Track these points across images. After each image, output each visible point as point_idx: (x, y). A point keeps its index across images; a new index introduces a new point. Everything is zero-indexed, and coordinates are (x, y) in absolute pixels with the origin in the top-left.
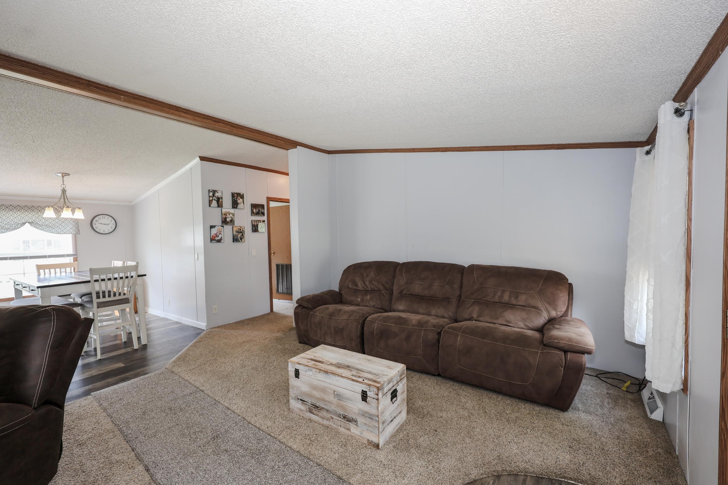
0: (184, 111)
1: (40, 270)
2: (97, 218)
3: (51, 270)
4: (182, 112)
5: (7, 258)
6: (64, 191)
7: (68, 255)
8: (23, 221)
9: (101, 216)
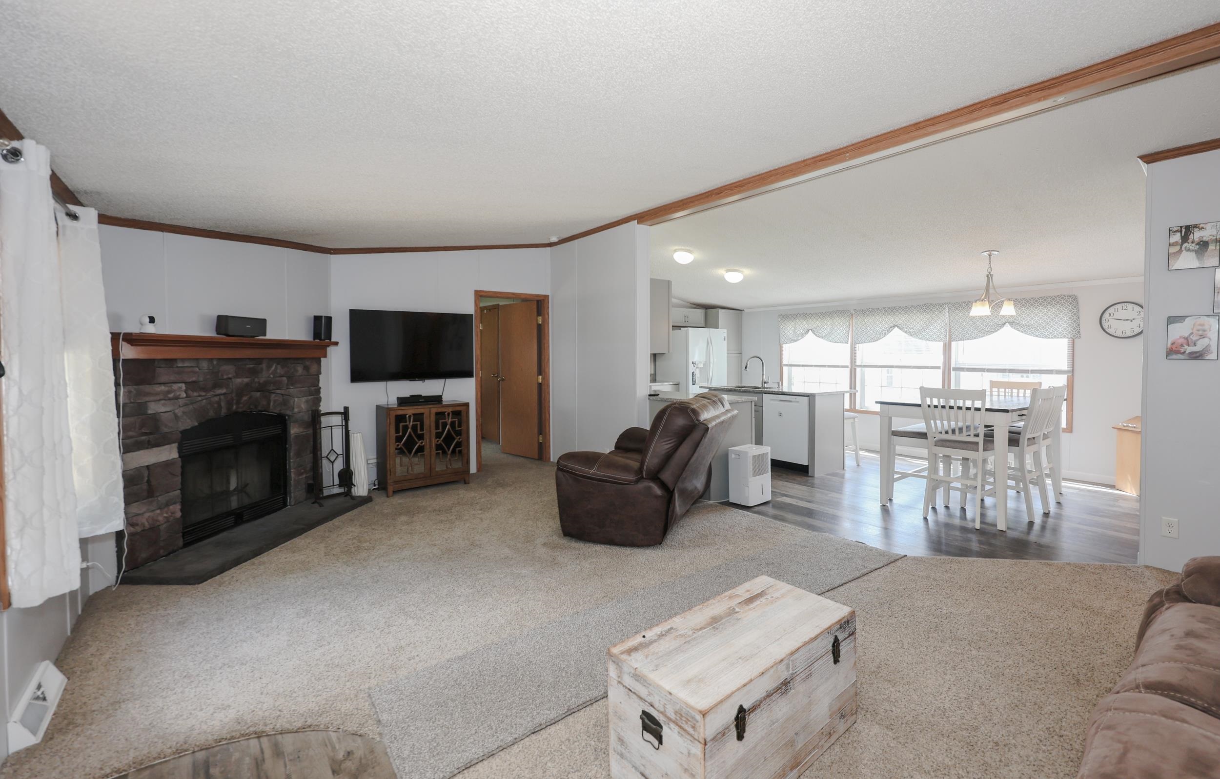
0: (928, 123)
2: (1111, 310)
3: (1014, 390)
4: (927, 126)
5: (985, 369)
6: (989, 276)
7: (1059, 372)
8: (1004, 321)
9: (1119, 306)
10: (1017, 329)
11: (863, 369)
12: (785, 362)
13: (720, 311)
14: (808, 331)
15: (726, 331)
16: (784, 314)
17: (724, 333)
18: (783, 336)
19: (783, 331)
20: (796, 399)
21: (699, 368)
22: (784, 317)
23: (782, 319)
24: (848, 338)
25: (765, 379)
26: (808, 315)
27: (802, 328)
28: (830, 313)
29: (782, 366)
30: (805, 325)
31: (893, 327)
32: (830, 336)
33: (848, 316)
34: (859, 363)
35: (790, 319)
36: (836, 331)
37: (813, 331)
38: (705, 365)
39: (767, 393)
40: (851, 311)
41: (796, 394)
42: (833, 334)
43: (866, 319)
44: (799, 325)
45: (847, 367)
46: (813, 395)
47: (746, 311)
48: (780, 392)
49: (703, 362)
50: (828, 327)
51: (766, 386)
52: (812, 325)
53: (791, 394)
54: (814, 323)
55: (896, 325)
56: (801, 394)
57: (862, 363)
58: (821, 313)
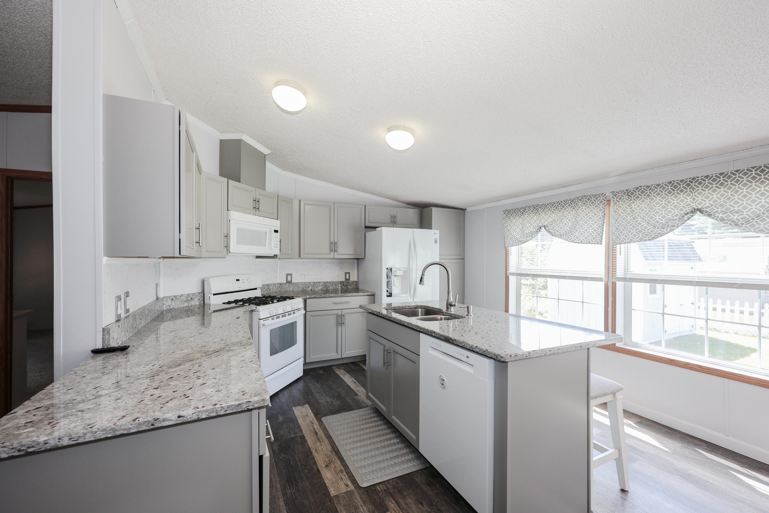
12: (512, 268)
13: (434, 209)
14: (540, 228)
15: (437, 232)
16: (508, 209)
17: (435, 234)
18: (508, 236)
19: (508, 230)
20: (468, 357)
21: (398, 276)
22: (509, 212)
23: (507, 216)
24: (602, 236)
25: (451, 300)
26: (540, 207)
27: (532, 225)
28: (573, 201)
29: (508, 275)
30: (535, 221)
31: (692, 212)
32: (572, 234)
33: (601, 202)
34: (620, 273)
35: (517, 214)
36: (581, 226)
37: (546, 228)
38: (407, 272)
39: (425, 333)
40: (607, 194)
41: (468, 347)
42: (577, 230)
43: (633, 205)
44: (528, 222)
45: (600, 279)
46: (502, 360)
47: (469, 209)
48: (443, 336)
49: (403, 269)
50: (570, 220)
51: (453, 310)
52: (546, 221)
53: (460, 345)
54: (547, 218)
55: (698, 210)
56: (477, 350)
57: (625, 274)
58: (559, 203)
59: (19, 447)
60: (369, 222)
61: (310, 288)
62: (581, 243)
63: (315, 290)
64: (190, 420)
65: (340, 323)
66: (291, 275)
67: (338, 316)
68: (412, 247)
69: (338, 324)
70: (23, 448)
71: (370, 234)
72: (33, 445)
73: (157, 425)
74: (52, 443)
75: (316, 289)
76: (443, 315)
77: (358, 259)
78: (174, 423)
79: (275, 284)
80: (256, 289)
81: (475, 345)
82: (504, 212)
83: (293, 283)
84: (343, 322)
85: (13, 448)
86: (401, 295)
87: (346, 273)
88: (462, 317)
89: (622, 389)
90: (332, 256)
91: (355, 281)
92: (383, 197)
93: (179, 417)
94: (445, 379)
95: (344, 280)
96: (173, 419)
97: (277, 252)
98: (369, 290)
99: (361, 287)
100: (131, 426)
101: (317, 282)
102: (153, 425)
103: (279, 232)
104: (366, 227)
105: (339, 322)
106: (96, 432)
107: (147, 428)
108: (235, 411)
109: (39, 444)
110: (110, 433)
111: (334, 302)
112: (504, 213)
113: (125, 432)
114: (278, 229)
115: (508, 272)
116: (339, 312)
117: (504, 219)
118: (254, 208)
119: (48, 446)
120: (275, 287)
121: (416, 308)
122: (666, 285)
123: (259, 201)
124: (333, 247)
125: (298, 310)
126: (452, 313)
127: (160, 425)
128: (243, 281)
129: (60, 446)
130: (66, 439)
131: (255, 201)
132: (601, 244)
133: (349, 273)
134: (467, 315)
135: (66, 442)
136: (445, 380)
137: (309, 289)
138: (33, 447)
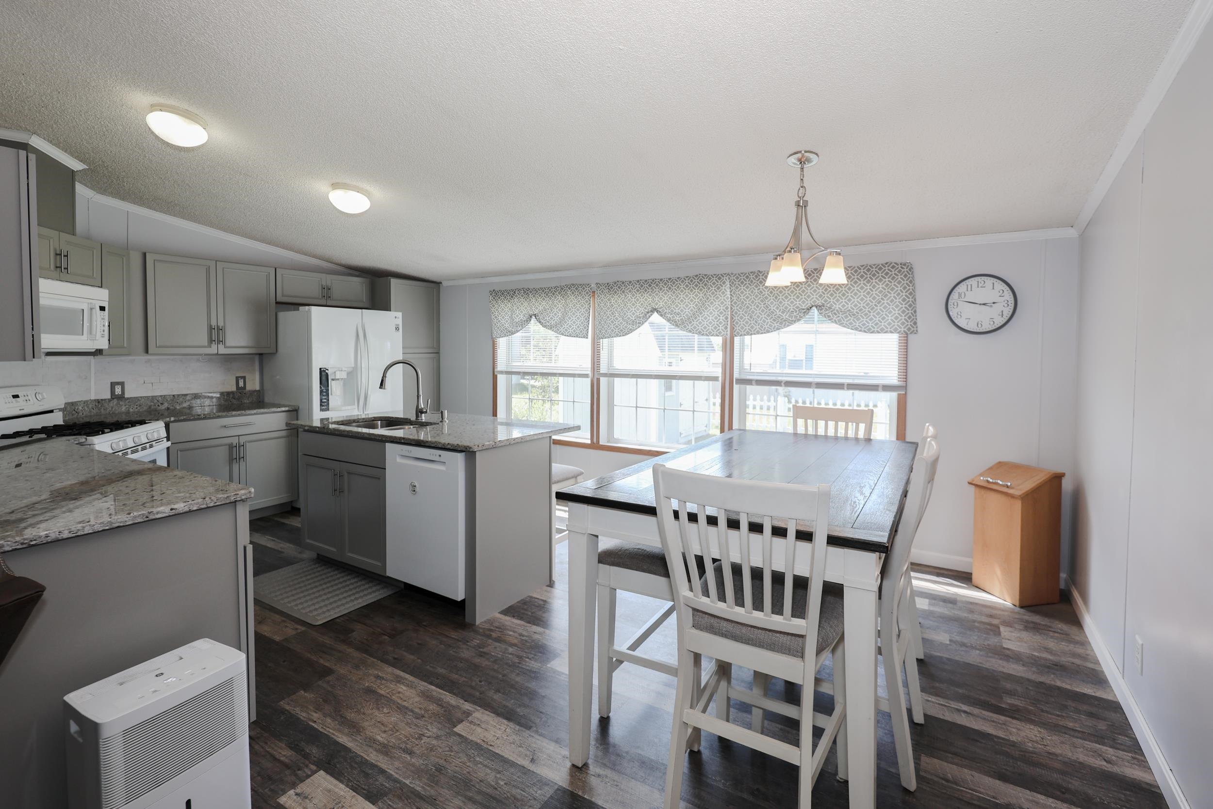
1: (798, 419)
2: (962, 288)
6: (801, 206)
8: (809, 304)
9: (974, 282)
10: (829, 316)
11: (611, 379)
12: (501, 366)
13: (394, 282)
14: (531, 317)
15: (399, 315)
16: (496, 290)
17: (396, 317)
18: (495, 324)
19: (496, 317)
20: (440, 456)
21: (338, 379)
22: (497, 294)
23: (494, 298)
24: (588, 329)
25: (422, 405)
26: (531, 292)
27: (522, 312)
28: (562, 289)
29: (496, 373)
30: (526, 308)
31: (651, 311)
32: (562, 326)
33: (587, 293)
34: (603, 369)
35: (505, 297)
36: (570, 318)
37: (537, 317)
38: (352, 374)
39: (392, 442)
40: (592, 286)
41: (440, 446)
42: (565, 322)
43: (612, 299)
44: (518, 308)
45: (586, 376)
46: (471, 450)
47: (445, 284)
48: (414, 440)
49: (346, 369)
50: (560, 310)
51: (423, 418)
52: (537, 308)
53: (433, 445)
54: (539, 305)
55: (655, 309)
56: (449, 447)
57: (608, 369)
58: (550, 289)
59: (22, 541)
60: (283, 296)
61: (166, 405)
62: (570, 336)
63: (176, 408)
64: (181, 512)
65: (236, 459)
66: (122, 384)
67: (231, 447)
68: (361, 336)
69: (232, 460)
70: (26, 541)
71: (286, 317)
72: (35, 538)
73: (152, 517)
74: (53, 536)
75: (178, 407)
76: (412, 425)
77: (261, 354)
78: (167, 515)
79: (87, 401)
80: (51, 411)
81: (447, 443)
82: (491, 292)
83: (128, 399)
84: (242, 455)
85: (16, 542)
86: (343, 408)
87: (237, 379)
88: (435, 424)
89: (583, 473)
90: (213, 349)
91: (256, 391)
92: (306, 255)
93: (172, 509)
94: (416, 484)
95: (234, 389)
96: (167, 511)
97: (103, 344)
98: (287, 403)
99: (267, 399)
100: (127, 519)
101: (178, 395)
102: (147, 517)
103: (107, 309)
104: (277, 303)
105: (235, 457)
106: (94, 525)
107: (142, 520)
108: (223, 502)
109: (40, 537)
110: (107, 526)
111: (225, 425)
112: (491, 295)
113: (122, 525)
114: (106, 305)
115: (496, 370)
116: (235, 441)
117: (490, 302)
118: (57, 267)
119: (49, 539)
120: (88, 407)
121: (373, 421)
122: (639, 380)
123: (67, 256)
124: (216, 334)
125: (158, 441)
126: (424, 421)
127: (154, 517)
128: (26, 398)
129: (60, 538)
130: (66, 532)
131: (61, 255)
132: (587, 338)
133: (244, 378)
134: (441, 422)
135: (66, 535)
136: (417, 486)
137: (163, 407)
138: (35, 540)
